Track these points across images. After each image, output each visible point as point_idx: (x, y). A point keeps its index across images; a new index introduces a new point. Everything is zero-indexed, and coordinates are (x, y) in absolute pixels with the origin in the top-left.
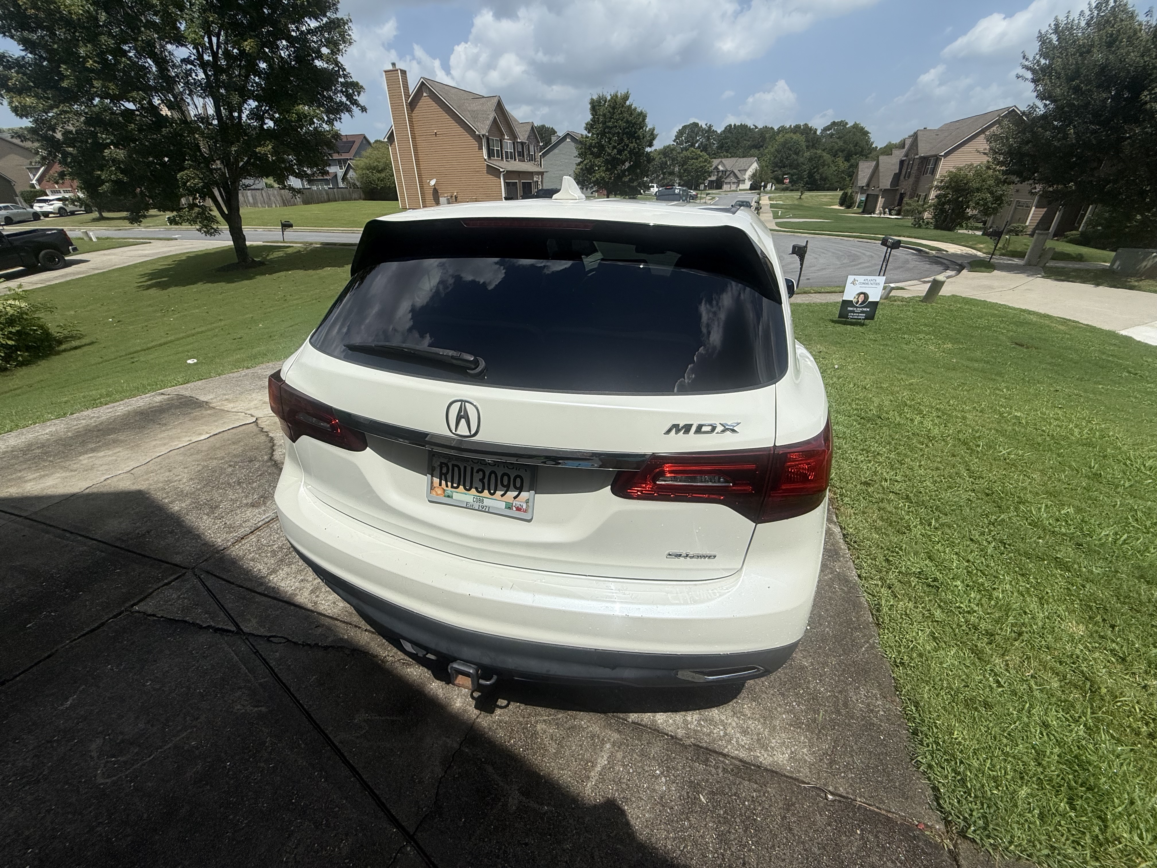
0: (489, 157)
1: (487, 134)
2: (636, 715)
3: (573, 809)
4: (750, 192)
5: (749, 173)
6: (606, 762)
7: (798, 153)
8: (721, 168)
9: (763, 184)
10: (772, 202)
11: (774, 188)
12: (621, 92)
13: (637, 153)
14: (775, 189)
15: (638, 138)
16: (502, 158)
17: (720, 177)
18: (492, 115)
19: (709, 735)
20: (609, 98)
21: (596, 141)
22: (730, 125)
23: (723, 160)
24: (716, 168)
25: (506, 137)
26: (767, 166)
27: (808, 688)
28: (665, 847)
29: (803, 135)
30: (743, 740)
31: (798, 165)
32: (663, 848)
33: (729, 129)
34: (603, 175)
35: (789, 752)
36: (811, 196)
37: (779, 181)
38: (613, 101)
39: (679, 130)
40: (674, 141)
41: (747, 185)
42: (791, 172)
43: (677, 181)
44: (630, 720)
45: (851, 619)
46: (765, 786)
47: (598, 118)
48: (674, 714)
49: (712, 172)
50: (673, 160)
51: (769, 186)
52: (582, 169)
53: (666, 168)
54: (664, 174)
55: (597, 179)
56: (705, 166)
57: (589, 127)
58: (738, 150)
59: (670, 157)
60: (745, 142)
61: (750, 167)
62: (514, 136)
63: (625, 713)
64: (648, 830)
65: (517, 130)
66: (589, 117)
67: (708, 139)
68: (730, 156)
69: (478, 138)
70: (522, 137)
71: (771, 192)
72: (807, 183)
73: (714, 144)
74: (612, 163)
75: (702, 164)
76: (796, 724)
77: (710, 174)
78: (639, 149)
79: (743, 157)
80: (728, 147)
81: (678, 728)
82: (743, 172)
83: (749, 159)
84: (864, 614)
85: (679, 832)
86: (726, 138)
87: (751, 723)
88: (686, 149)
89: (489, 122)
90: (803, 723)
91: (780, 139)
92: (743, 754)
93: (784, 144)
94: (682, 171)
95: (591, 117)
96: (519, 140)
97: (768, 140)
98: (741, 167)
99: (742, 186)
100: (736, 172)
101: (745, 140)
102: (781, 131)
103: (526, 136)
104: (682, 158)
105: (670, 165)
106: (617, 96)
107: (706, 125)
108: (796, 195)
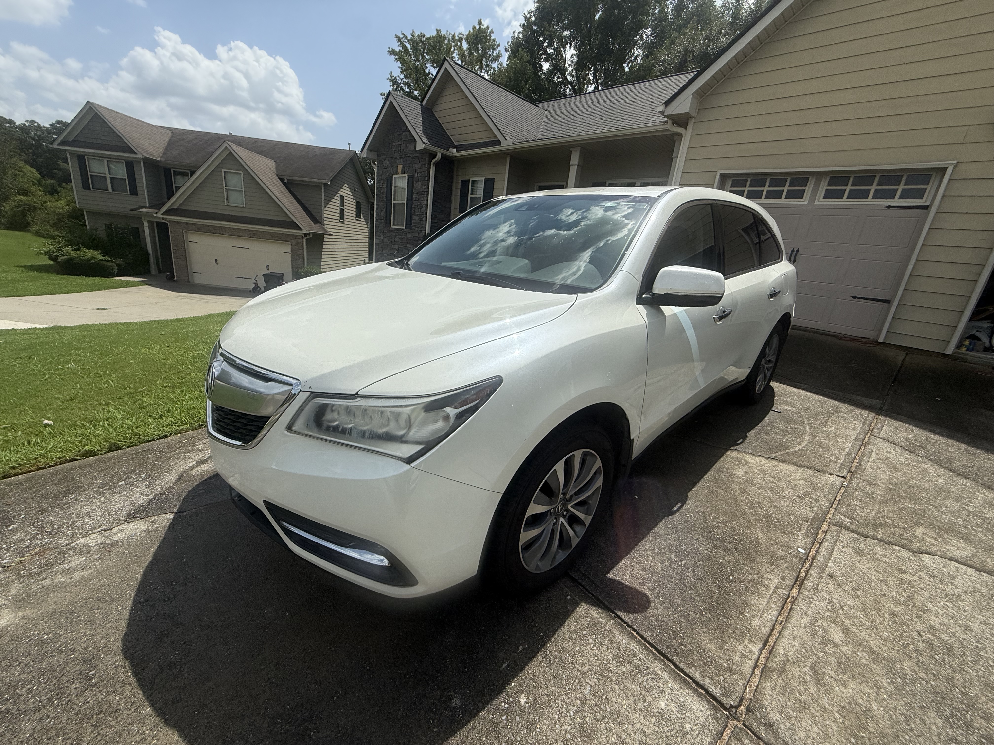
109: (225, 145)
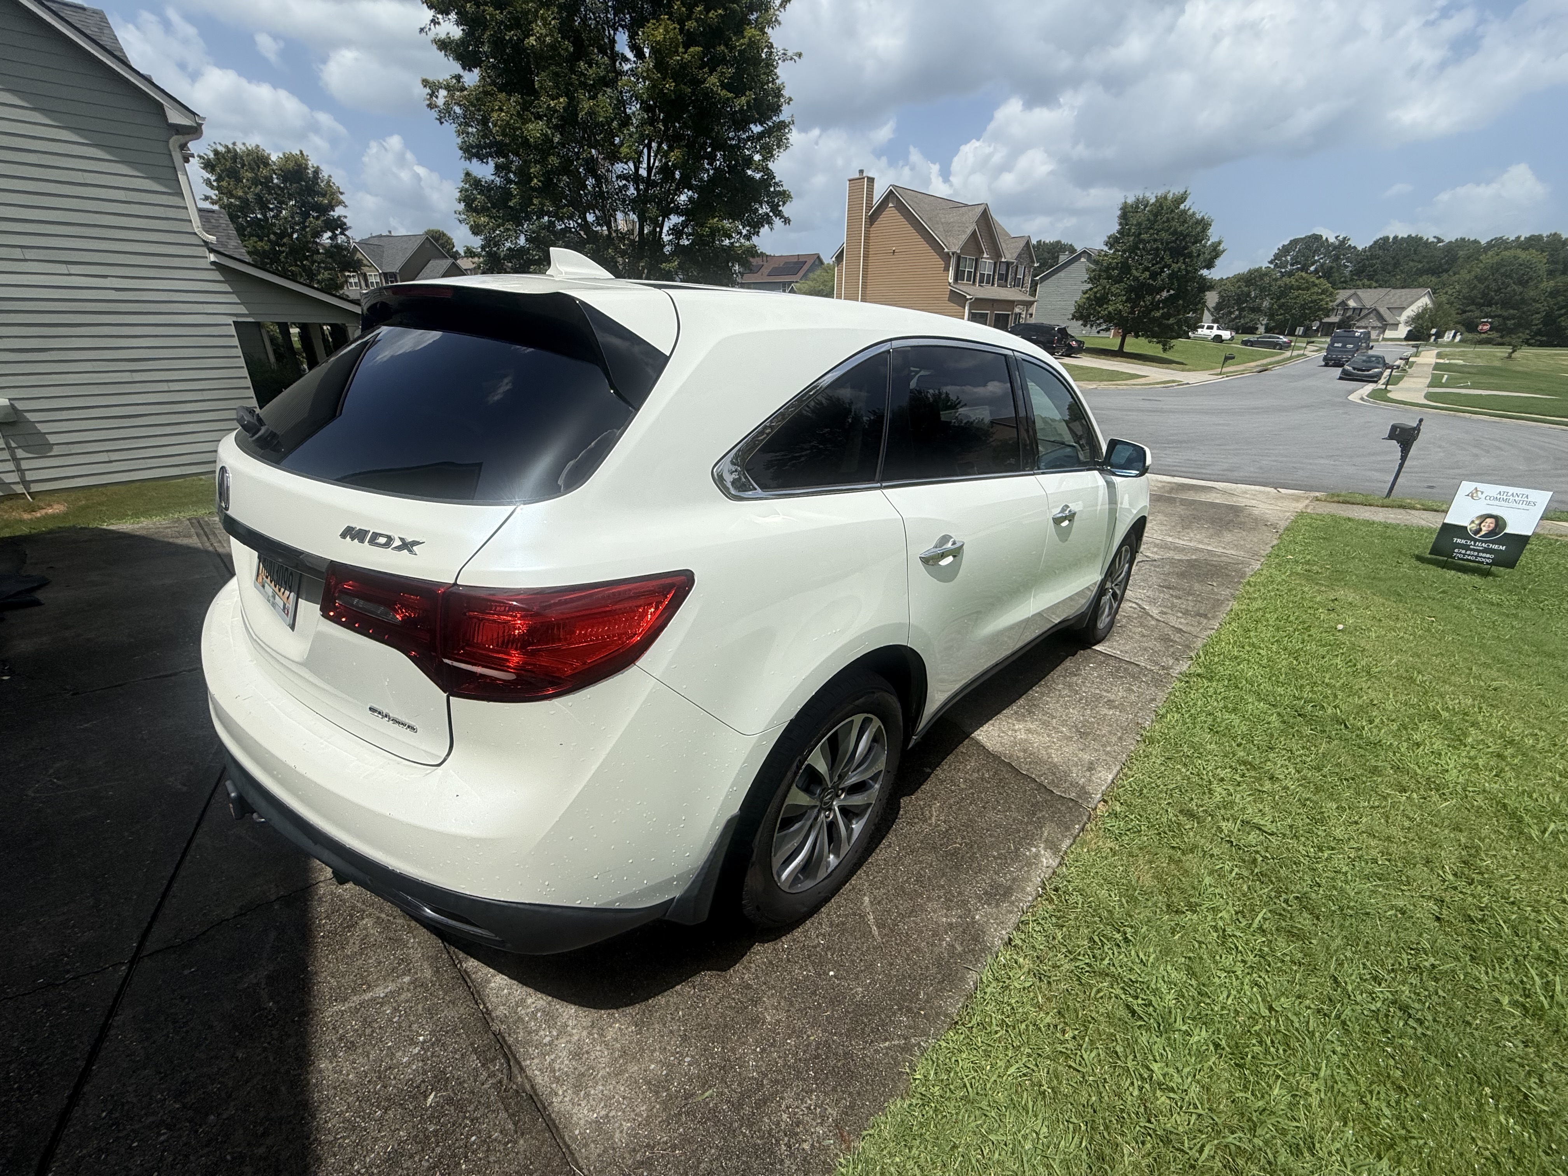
0: (956, 280)
1: (959, 252)
2: (476, 963)
3: (293, 1021)
4: (1404, 343)
5: (1410, 312)
6: (382, 995)
7: (1527, 282)
8: (1352, 303)
9: (1434, 331)
10: (1441, 361)
11: (1458, 338)
12: (1175, 191)
13: (1184, 277)
14: (1461, 341)
15: (1190, 255)
16: (974, 281)
17: (1348, 318)
18: (971, 227)
19: (530, 1033)
20: (1153, 200)
21: (1119, 259)
22: (1388, 238)
23: (1360, 292)
24: (1343, 303)
25: (985, 255)
26: (1451, 303)
27: (733, 1050)
28: (326, 1122)
29: (1543, 251)
30: (562, 1062)
31: (1523, 301)
32: (322, 1122)
33: (1383, 244)
34: (1121, 307)
35: (603, 1113)
36: (1536, 355)
37: (1470, 327)
38: (1158, 205)
39: (1284, 246)
40: (1271, 262)
41: (1403, 331)
42: (1505, 314)
43: (1264, 322)
44: (464, 965)
45: (918, 994)
46: (523, 1134)
47: (1129, 229)
48: (520, 985)
49: (1333, 309)
50: (1262, 289)
51: (1448, 336)
52: (1088, 298)
53: (1246, 301)
54: (1241, 310)
55: (1110, 313)
56: (1322, 300)
57: (1112, 242)
58: (1394, 276)
59: (1257, 286)
60: (1411, 264)
61: (1412, 303)
62: (996, 253)
63: (468, 954)
64: (332, 1092)
65: (1003, 246)
66: (1114, 228)
67: (1337, 258)
68: (1374, 284)
69: (946, 257)
70: (1009, 255)
71: (1451, 344)
72: (1539, 333)
73: (1347, 267)
74: (1138, 291)
75: (1315, 297)
76: (656, 1086)
77: (1328, 312)
78: (1187, 272)
79: (1403, 288)
80: (1374, 271)
81: (504, 1005)
82: (1396, 312)
83: (1414, 290)
84: (950, 997)
85: (359, 1117)
86: (1372, 257)
87: (598, 1048)
88: (1290, 274)
89: (964, 237)
90: (668, 1090)
91: (1489, 259)
92: (541, 1080)
93: (1495, 269)
94: (1275, 306)
95: (1118, 227)
96: (1003, 260)
97: (1461, 260)
98: (1392, 303)
99: (1389, 334)
100: (1383, 310)
101: (1413, 260)
102: (1494, 246)
103: (1015, 255)
104: (1280, 287)
105: (1256, 297)
106: (1165, 198)
107: (1336, 237)
108: (1502, 352)
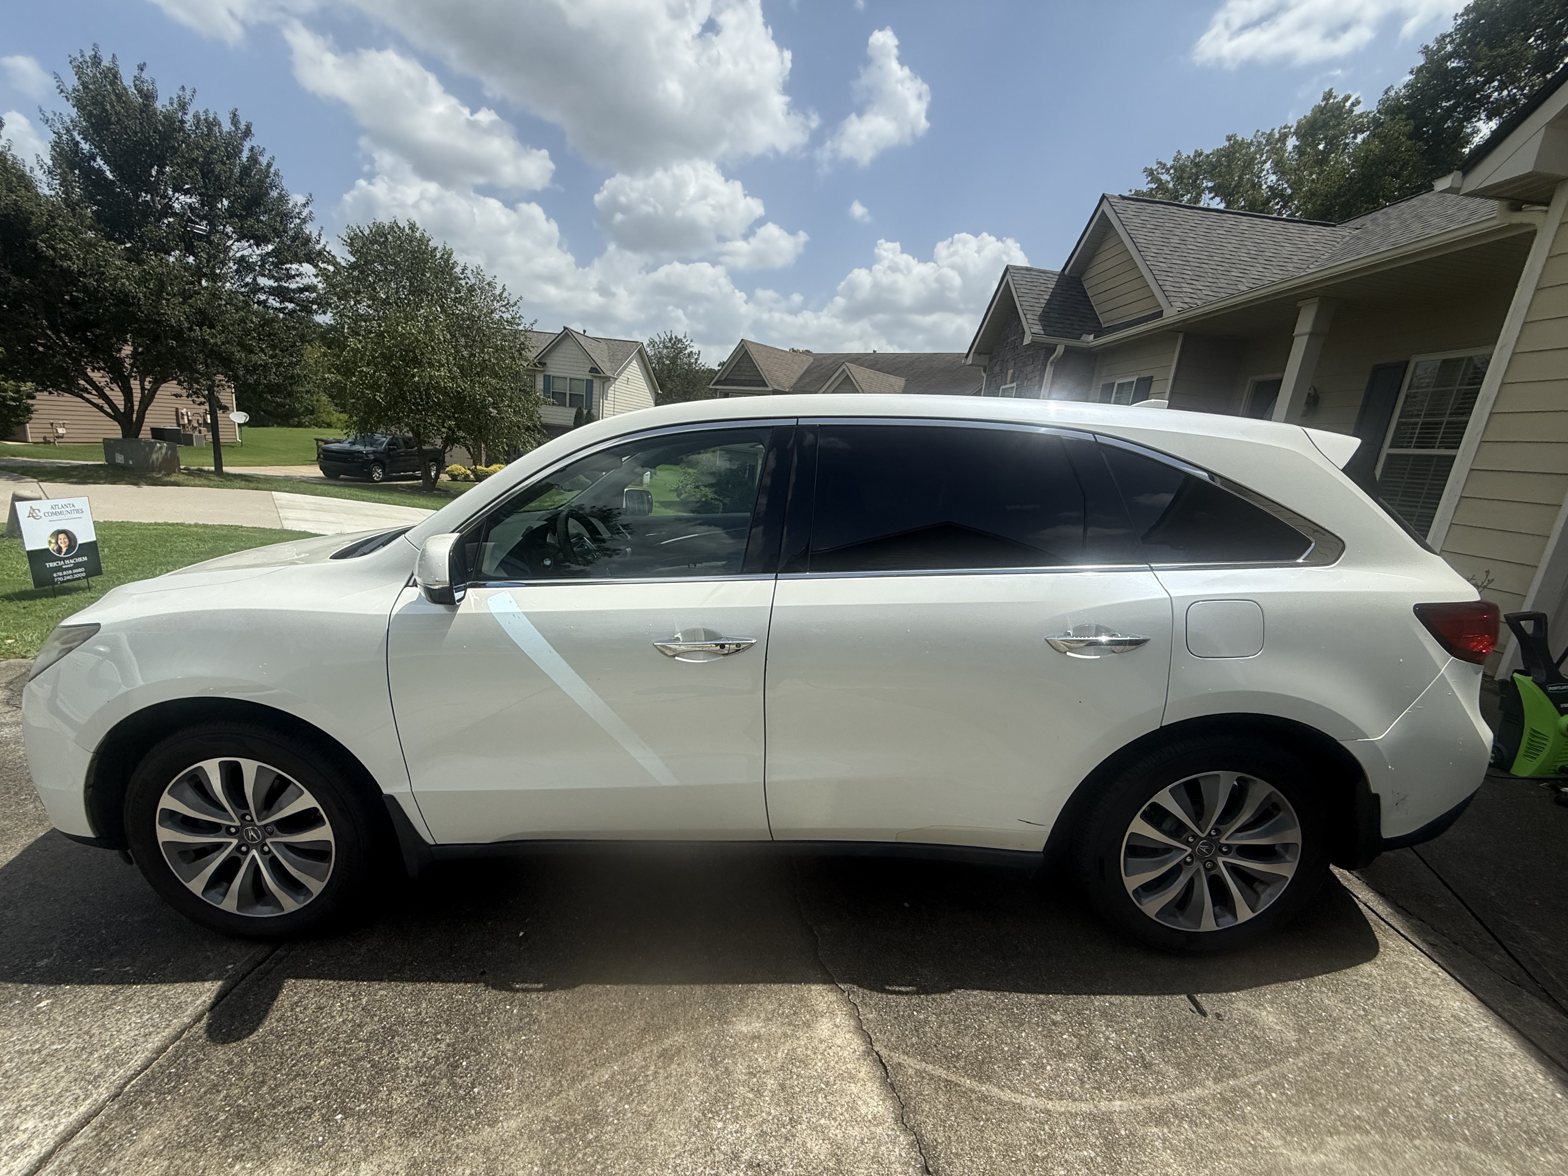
109: (844, 367)
